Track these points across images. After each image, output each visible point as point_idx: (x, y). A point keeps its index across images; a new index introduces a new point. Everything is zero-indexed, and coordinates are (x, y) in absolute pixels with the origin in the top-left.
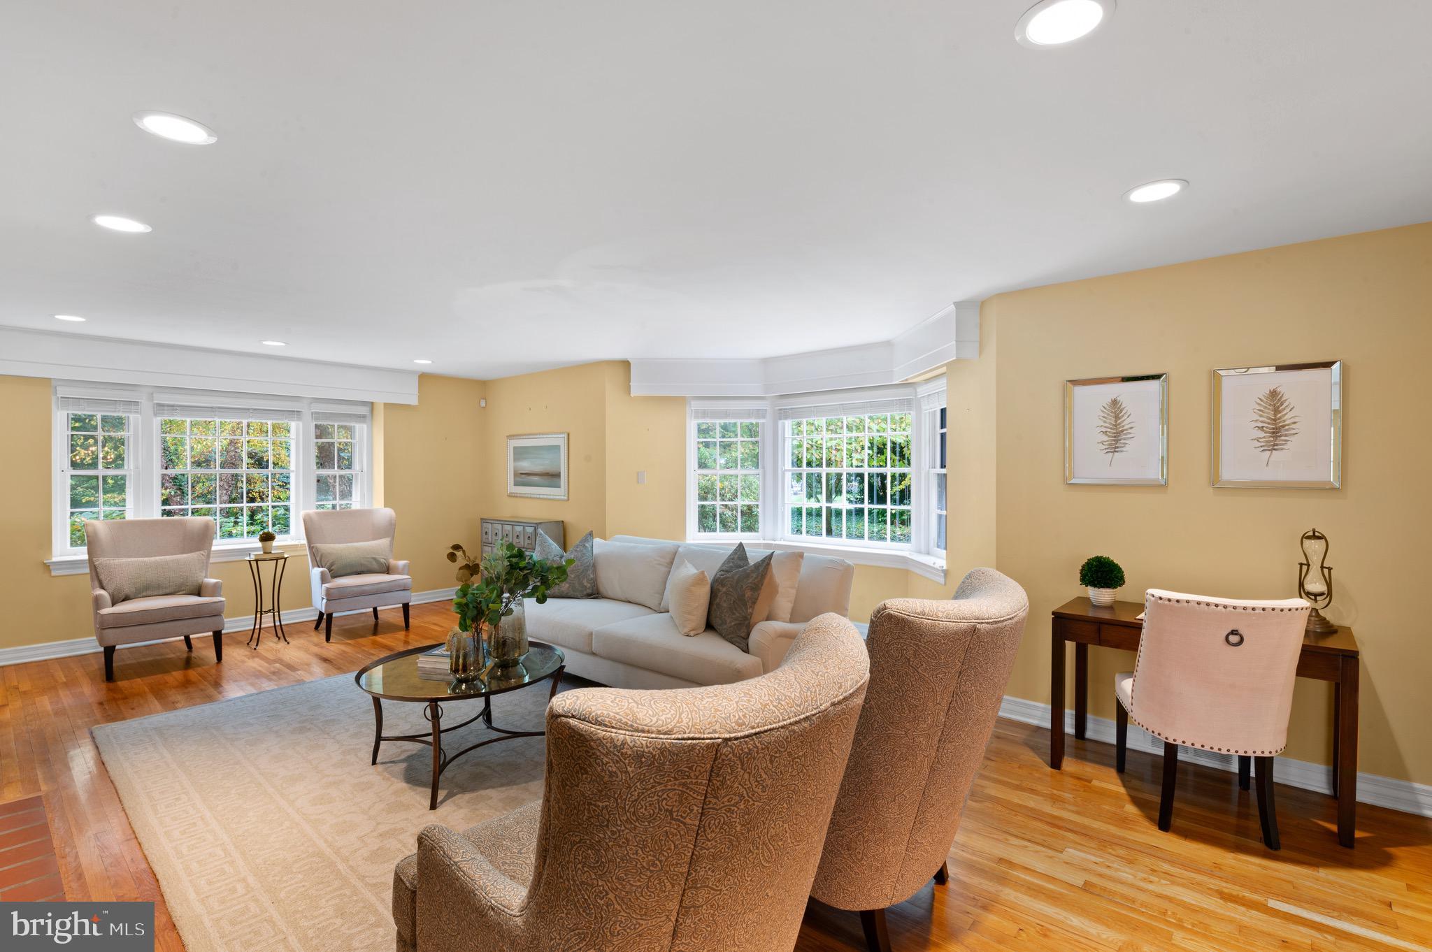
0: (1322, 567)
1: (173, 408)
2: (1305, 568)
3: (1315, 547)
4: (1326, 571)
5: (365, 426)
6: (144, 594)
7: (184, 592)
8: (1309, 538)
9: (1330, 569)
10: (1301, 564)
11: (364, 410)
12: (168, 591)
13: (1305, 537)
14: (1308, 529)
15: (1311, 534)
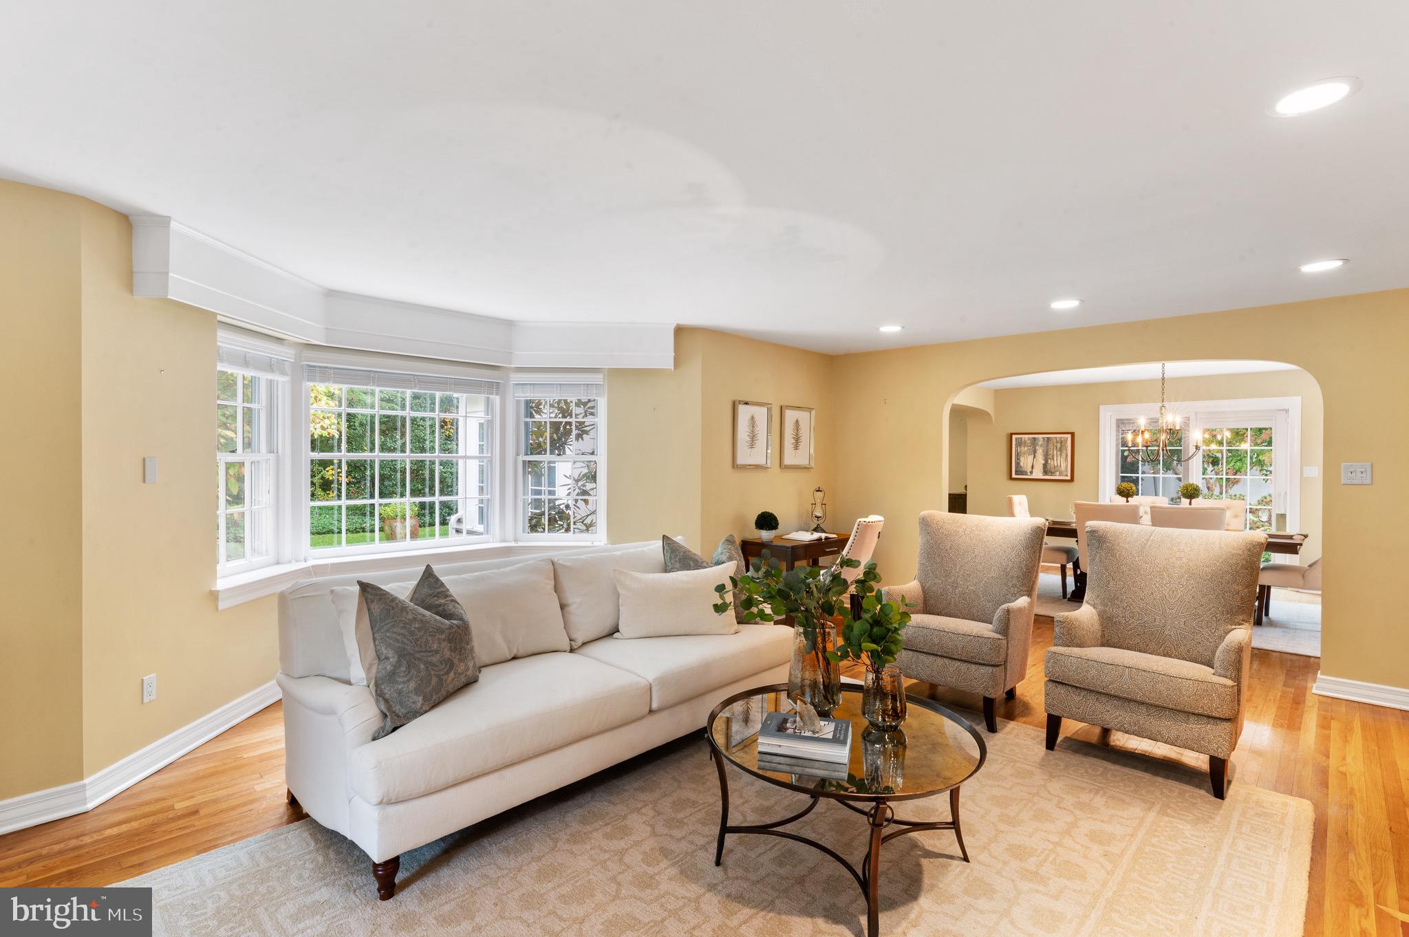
0: (822, 505)
2: (814, 505)
3: (819, 496)
8: (817, 491)
9: (825, 505)
15: (818, 489)
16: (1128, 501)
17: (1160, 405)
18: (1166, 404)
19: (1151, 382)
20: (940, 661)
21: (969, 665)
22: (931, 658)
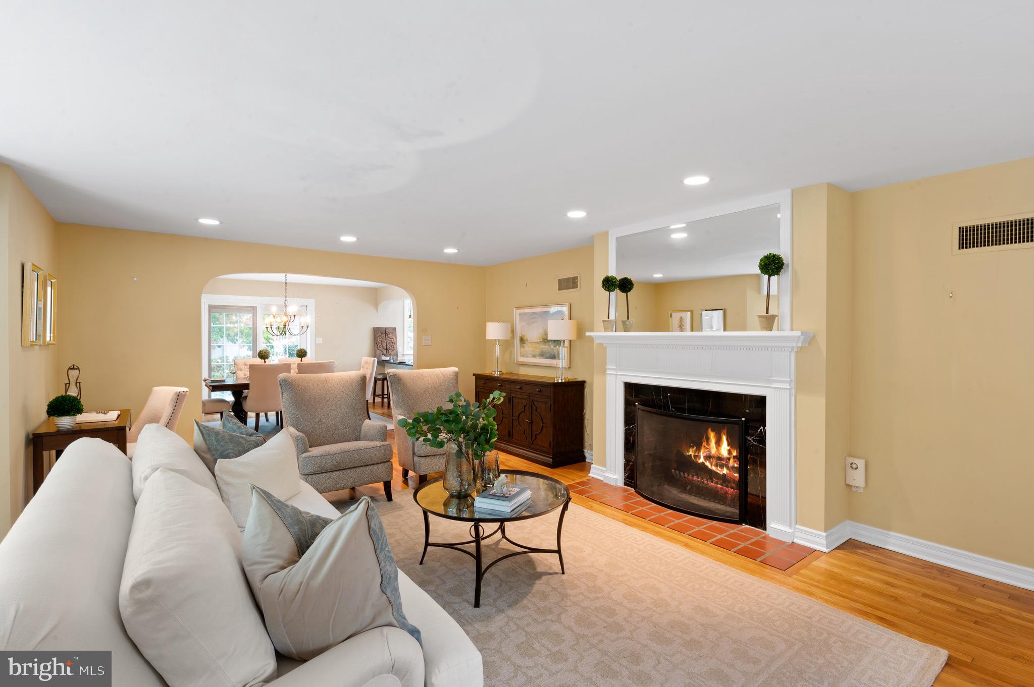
0: (76, 383)
2: (68, 385)
3: (74, 374)
4: (78, 384)
8: (71, 369)
9: (80, 383)
10: (66, 384)
13: (70, 368)
14: (70, 365)
15: (72, 367)
16: (265, 362)
17: (284, 299)
18: (287, 299)
19: (279, 283)
20: (358, 470)
21: (377, 466)
22: (353, 470)
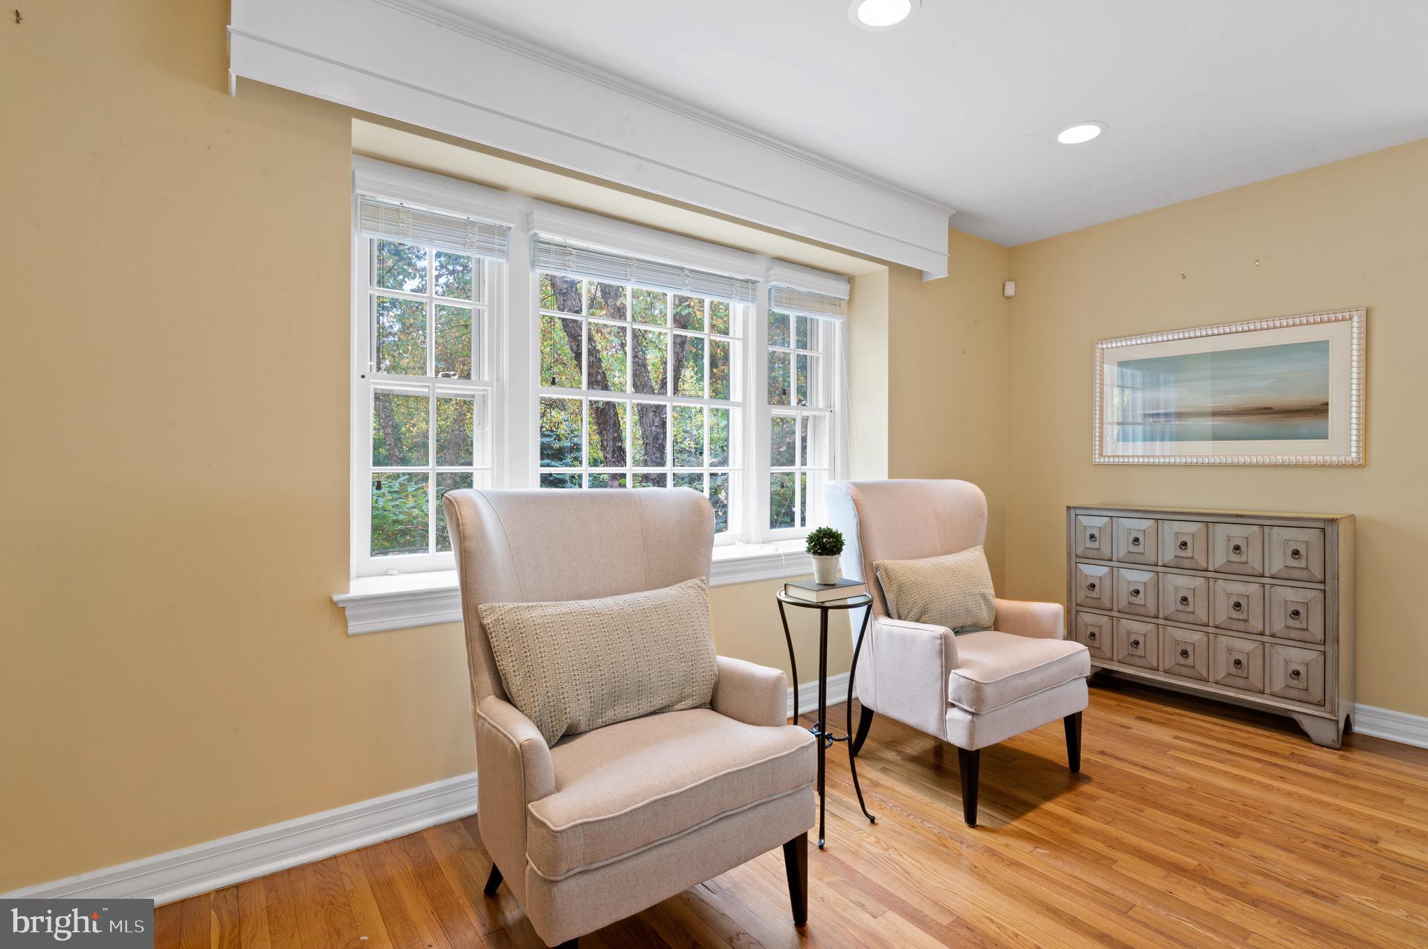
1: (563, 250)
5: (838, 323)
6: (609, 715)
7: (689, 702)
11: (839, 290)
12: (657, 702)
